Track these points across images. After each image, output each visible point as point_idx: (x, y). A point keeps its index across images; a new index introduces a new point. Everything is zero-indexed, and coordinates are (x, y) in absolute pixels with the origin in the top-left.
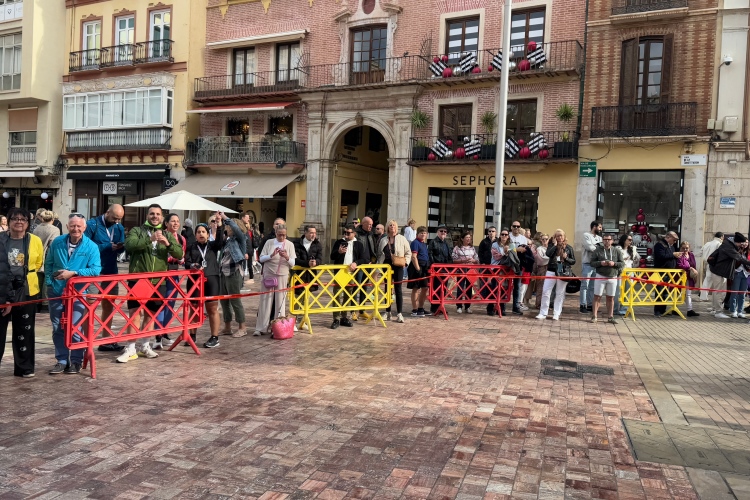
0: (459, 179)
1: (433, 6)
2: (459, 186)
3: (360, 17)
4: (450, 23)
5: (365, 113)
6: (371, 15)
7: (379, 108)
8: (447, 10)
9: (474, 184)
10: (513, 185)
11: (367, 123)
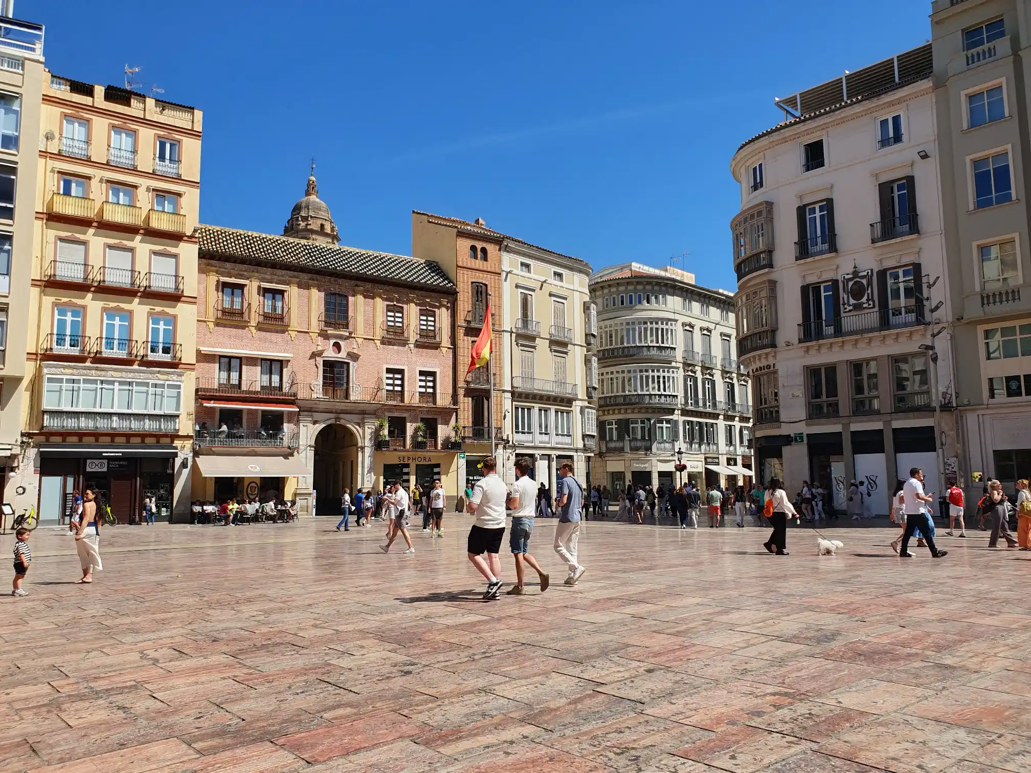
0: (401, 459)
1: (378, 359)
2: (402, 462)
3: (330, 354)
4: (389, 371)
5: (342, 416)
6: (339, 355)
7: (351, 413)
8: (387, 363)
9: (410, 462)
10: (430, 463)
11: (342, 422)
